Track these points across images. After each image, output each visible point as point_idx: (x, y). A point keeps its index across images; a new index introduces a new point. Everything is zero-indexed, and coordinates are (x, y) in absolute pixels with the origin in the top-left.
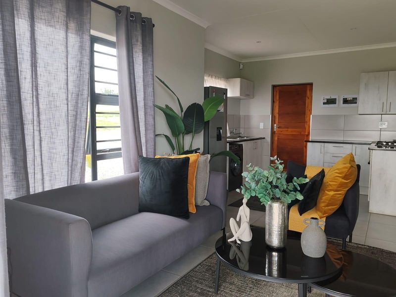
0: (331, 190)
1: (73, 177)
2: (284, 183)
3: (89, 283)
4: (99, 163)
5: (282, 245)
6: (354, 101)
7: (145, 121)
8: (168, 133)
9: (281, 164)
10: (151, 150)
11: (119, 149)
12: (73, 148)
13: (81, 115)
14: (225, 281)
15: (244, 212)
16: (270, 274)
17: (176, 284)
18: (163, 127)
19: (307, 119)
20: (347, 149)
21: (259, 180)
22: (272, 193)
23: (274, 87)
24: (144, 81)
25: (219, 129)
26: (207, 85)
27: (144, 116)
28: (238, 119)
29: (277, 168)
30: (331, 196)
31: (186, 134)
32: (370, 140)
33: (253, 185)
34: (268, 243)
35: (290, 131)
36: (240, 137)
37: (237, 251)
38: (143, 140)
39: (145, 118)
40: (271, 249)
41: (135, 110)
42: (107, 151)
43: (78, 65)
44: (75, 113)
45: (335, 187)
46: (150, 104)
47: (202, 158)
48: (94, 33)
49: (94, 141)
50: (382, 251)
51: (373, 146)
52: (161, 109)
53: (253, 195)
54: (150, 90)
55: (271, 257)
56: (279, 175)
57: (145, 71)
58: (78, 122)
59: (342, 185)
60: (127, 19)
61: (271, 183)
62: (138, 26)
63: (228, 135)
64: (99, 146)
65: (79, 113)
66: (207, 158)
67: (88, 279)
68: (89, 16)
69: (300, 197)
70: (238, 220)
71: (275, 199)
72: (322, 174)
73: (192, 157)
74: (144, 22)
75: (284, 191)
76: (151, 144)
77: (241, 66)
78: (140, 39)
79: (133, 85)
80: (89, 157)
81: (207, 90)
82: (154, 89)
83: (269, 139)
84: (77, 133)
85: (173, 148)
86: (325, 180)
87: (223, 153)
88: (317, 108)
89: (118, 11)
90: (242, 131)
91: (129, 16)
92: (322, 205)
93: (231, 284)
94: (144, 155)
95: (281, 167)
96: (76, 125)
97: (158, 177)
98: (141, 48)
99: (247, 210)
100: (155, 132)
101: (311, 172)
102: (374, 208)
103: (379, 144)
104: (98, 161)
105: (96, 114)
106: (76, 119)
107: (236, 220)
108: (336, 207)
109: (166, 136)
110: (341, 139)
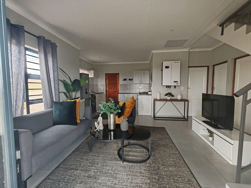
0: (128, 109)
1: (16, 113)
2: (114, 107)
3: (32, 159)
4: (30, 106)
5: (114, 129)
6: (132, 80)
7: (54, 86)
8: (65, 91)
9: (113, 100)
10: (57, 99)
11: (42, 99)
12: (16, 99)
13: (20, 83)
14: (93, 146)
15: (100, 119)
16: (111, 139)
17: (73, 152)
18: (62, 89)
19: (118, 85)
20: (131, 95)
21: (105, 107)
22: (110, 111)
23: (106, 74)
24: (53, 69)
25: (86, 89)
26: (81, 72)
27: (53, 84)
28: (93, 85)
29: (112, 102)
30: (128, 111)
31: (73, 92)
32: (137, 92)
33: (103, 109)
34: (109, 128)
35: (112, 90)
36: (94, 92)
37: (98, 134)
38: (54, 95)
39: (54, 85)
40: (111, 131)
41: (49, 82)
42: (34, 100)
43: (18, 60)
44: (17, 83)
45: (129, 108)
46: (56, 79)
47: (82, 101)
48: (26, 46)
49: (27, 96)
50: (143, 126)
51: (138, 94)
52: (62, 81)
53: (104, 112)
54: (56, 73)
55: (111, 133)
56: (112, 104)
57: (53, 65)
58: (19, 87)
59: (131, 106)
60: (44, 42)
61: (110, 107)
62: (50, 46)
63: (90, 92)
64: (30, 98)
65: (19, 83)
66: (84, 101)
67: (32, 157)
68: (23, 38)
69: (120, 111)
70: (98, 122)
71: (111, 113)
72: (124, 104)
73: (78, 100)
74: (52, 44)
75: (114, 110)
76: (57, 96)
77: (94, 66)
78: (50, 51)
79: (48, 71)
80: (25, 103)
81: (81, 74)
82: (58, 73)
83: (105, 93)
84: (18, 92)
85: (68, 98)
86: (126, 105)
87: (89, 99)
88: (121, 82)
89: (39, 38)
90: (95, 90)
91: (45, 41)
92: (125, 114)
93: (96, 147)
94: (55, 101)
95: (113, 101)
96: (17, 88)
97: (63, 110)
98: (51, 55)
99: (101, 118)
100: (59, 91)
101: (121, 104)
102: (139, 114)
103: (140, 93)
104: (30, 105)
105: (28, 84)
106: (17, 85)
107: (97, 122)
108: (130, 114)
109: (64, 92)
110: (129, 92)
